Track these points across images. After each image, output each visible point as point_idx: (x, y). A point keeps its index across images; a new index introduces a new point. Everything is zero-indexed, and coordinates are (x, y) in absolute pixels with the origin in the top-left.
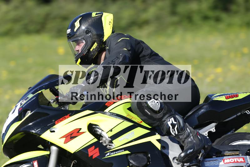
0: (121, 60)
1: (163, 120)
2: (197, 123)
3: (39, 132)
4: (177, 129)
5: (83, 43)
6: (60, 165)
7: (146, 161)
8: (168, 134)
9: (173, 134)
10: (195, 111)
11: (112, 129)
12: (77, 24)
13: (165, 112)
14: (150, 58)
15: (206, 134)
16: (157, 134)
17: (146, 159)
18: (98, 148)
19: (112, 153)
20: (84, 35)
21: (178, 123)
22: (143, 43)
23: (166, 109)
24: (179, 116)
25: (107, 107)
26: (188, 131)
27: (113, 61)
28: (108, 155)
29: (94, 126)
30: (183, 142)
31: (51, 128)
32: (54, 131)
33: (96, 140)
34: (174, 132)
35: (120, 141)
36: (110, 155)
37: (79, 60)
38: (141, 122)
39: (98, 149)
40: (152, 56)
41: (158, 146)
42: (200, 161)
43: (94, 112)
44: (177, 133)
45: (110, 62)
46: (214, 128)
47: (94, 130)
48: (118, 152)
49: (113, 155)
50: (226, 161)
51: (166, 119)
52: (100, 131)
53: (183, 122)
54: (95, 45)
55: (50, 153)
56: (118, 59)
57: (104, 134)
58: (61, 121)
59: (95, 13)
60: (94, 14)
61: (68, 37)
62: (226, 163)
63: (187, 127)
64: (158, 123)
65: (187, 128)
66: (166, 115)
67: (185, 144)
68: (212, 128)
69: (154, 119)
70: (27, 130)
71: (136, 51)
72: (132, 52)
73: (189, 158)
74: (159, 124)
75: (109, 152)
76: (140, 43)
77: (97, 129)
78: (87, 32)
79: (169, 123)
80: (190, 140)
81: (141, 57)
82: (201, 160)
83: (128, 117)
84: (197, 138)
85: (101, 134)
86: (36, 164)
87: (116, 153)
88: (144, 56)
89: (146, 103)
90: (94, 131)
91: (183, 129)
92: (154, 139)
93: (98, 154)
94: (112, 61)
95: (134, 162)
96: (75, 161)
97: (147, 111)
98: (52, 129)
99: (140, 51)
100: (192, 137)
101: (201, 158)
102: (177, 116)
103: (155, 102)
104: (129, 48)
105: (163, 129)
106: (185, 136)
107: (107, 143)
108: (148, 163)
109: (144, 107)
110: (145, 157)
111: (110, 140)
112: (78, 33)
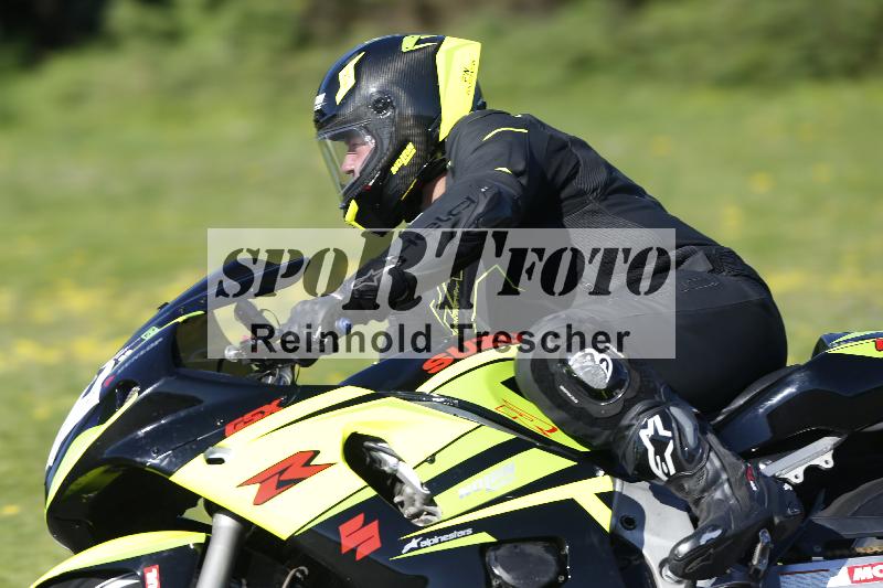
0: (480, 209)
1: (625, 422)
2: (766, 434)
3: (165, 462)
4: (674, 455)
5: (365, 144)
6: (244, 581)
7: (553, 568)
8: (643, 473)
9: (658, 473)
10: (759, 393)
11: (434, 455)
12: (347, 78)
13: (631, 394)
14: (605, 199)
15: (796, 477)
16: (601, 473)
17: (554, 563)
18: (376, 523)
19: (427, 542)
20: (369, 114)
21: (677, 435)
22: (583, 145)
23: (637, 385)
24: (683, 409)
25: (426, 376)
26: (712, 463)
27: (454, 212)
28: (412, 548)
29: (367, 444)
30: (697, 502)
31: (211, 448)
32: (220, 461)
33: (370, 493)
34: (663, 467)
35: (461, 497)
36: (419, 548)
37: (354, 207)
38: (553, 430)
39: (375, 525)
40: (609, 194)
41: (603, 516)
42: (757, 571)
43: (369, 392)
44: (673, 472)
45: (441, 217)
46: (829, 457)
47: (371, 457)
48: (452, 536)
49: (430, 547)
50: (859, 574)
51: (634, 422)
52: (391, 461)
53: (695, 430)
54: (409, 152)
55: (208, 540)
56: (473, 206)
57: (405, 471)
58: (247, 423)
59: (417, 37)
60: (409, 43)
61: (316, 121)
62: (860, 581)
63: (711, 449)
64: (607, 432)
65: (712, 455)
66: (633, 405)
67: (701, 511)
68: (821, 453)
69: (593, 421)
70: (128, 456)
71: (549, 176)
72: (529, 181)
73: (710, 562)
74: (611, 439)
75: (416, 537)
76: (568, 147)
77: (383, 455)
78: (380, 104)
79: (645, 435)
80: (718, 495)
81: (566, 199)
82: (762, 568)
83: (503, 412)
84: (744, 488)
85: (396, 471)
86: (152, 577)
87: (440, 542)
88: (581, 193)
89: (564, 362)
90: (368, 459)
91: (694, 456)
92: (588, 494)
93: (376, 544)
94: (450, 213)
95: (508, 573)
96: (301, 568)
97: (565, 390)
98: (212, 453)
99: (563, 175)
100: (726, 486)
101: (760, 561)
102: (675, 411)
103: (593, 360)
104: (521, 167)
105: (624, 455)
106: (702, 483)
107: (418, 504)
108: (562, 579)
109: (557, 377)
110: (550, 558)
111: (428, 495)
112: (349, 110)
